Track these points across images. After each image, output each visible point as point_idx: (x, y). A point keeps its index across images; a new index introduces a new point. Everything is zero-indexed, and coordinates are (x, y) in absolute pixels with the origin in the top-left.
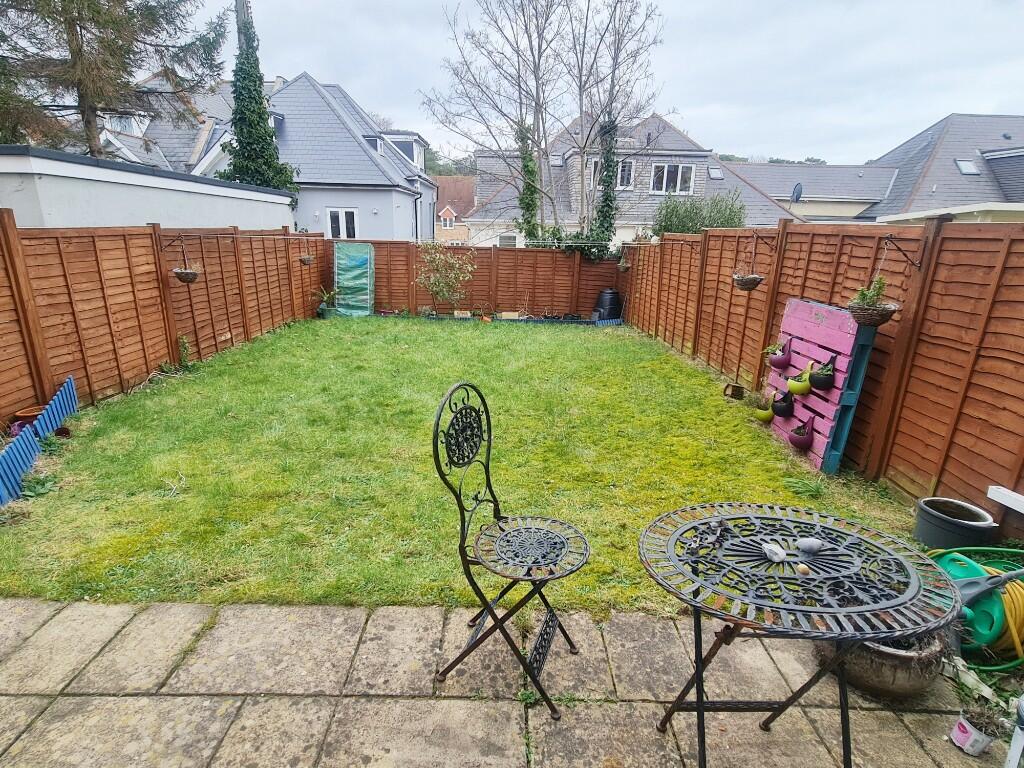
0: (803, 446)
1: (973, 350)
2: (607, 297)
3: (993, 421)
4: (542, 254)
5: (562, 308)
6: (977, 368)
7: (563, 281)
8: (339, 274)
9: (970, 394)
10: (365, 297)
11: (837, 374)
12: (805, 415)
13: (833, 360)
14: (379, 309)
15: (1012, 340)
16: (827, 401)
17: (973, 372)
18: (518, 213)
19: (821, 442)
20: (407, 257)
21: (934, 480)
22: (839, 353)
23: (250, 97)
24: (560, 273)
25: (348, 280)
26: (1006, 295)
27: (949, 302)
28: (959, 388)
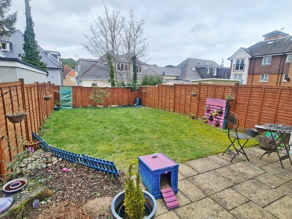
0: (218, 125)
1: (247, 104)
2: (138, 99)
3: (252, 115)
4: (120, 89)
5: (126, 103)
6: (248, 107)
7: (126, 96)
8: (61, 96)
9: (248, 112)
10: (70, 103)
11: (223, 111)
12: (217, 120)
13: (221, 109)
14: (74, 107)
15: (253, 103)
16: (221, 116)
17: (248, 108)
18: (109, 78)
19: (221, 124)
20: (81, 90)
21: (244, 127)
22: (222, 107)
23: (31, 41)
24: (125, 94)
25: (65, 98)
26: (251, 96)
27: (241, 97)
28: (246, 111)
